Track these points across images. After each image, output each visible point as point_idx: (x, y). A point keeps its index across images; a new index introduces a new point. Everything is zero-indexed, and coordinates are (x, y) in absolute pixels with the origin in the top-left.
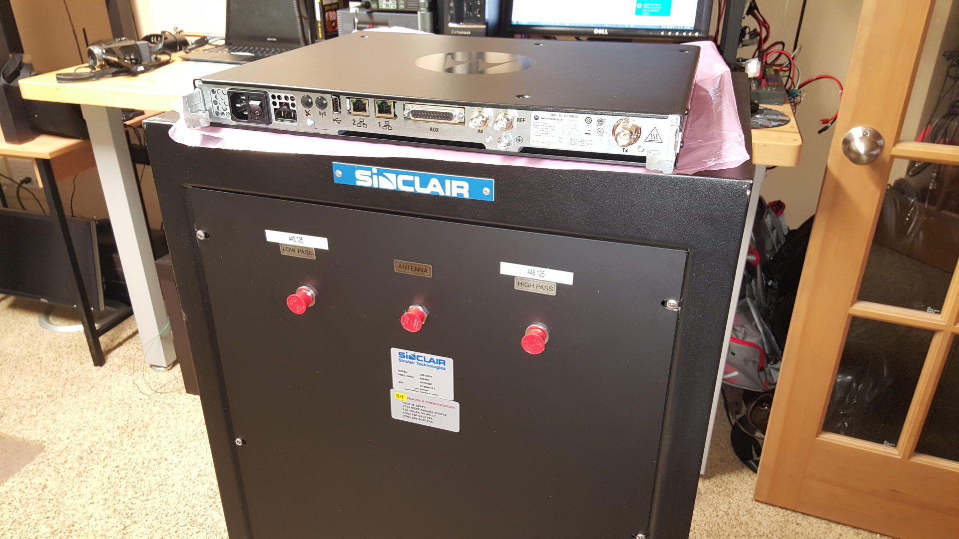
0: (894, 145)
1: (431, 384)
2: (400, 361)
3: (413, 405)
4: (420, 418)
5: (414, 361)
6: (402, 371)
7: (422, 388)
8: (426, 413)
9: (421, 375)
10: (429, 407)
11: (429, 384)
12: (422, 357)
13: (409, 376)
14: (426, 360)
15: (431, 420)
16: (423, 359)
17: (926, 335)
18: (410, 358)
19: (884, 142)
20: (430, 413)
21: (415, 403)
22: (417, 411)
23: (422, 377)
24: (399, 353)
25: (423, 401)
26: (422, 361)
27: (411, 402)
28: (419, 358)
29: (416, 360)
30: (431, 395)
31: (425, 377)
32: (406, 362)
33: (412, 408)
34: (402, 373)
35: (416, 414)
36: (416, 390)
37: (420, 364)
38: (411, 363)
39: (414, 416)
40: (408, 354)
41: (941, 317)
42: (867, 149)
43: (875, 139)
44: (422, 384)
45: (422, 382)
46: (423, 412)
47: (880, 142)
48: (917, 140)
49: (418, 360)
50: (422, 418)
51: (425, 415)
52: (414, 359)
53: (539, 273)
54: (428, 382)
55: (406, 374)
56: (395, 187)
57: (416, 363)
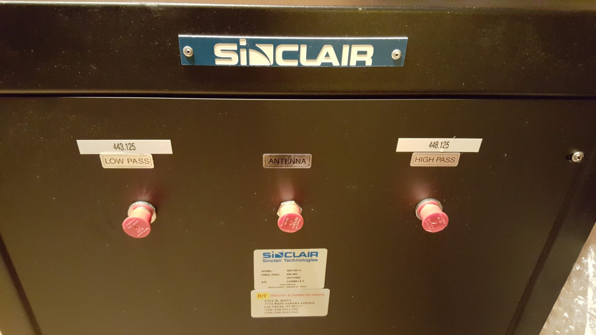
2: (264, 261)
7: (289, 283)
8: (291, 305)
11: (297, 278)
12: (291, 253)
15: (296, 311)
18: (275, 257)
21: (279, 298)
24: (264, 254)
25: (289, 295)
26: (291, 257)
27: (275, 298)
28: (288, 255)
29: (284, 257)
30: (298, 288)
34: (266, 273)
35: (279, 308)
36: (282, 286)
37: (288, 261)
38: (277, 261)
39: (277, 311)
40: (274, 254)
45: (289, 278)
46: (288, 305)
49: (286, 256)
50: (286, 311)
51: (291, 308)
52: (281, 257)
53: (443, 145)
54: (296, 276)
55: (270, 273)
56: (272, 63)
57: (283, 261)
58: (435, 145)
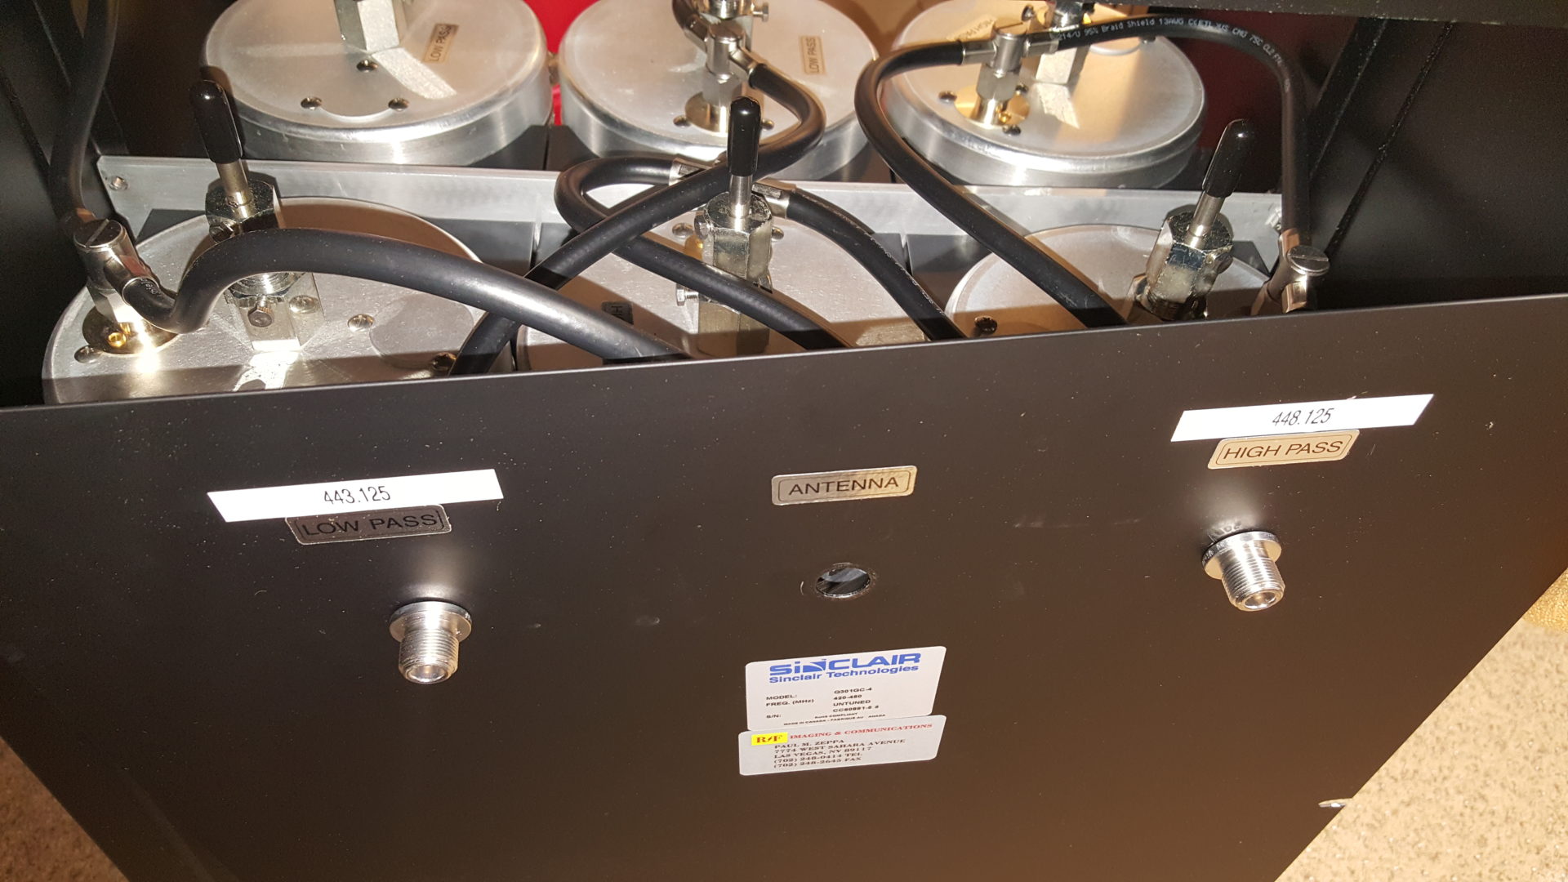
1: (868, 701)
2: (774, 682)
3: (805, 744)
4: (826, 760)
5: (818, 673)
6: (779, 698)
7: (839, 713)
9: (837, 692)
10: (849, 740)
11: (862, 702)
12: (848, 660)
13: (798, 701)
14: (859, 664)
15: (854, 757)
18: (804, 671)
20: (856, 747)
22: (818, 751)
24: (772, 669)
25: (839, 733)
26: (848, 667)
28: (836, 665)
29: (828, 670)
31: (849, 694)
32: (793, 679)
33: (803, 749)
34: (780, 701)
35: (813, 758)
36: (820, 719)
37: (838, 675)
38: (809, 678)
39: (806, 760)
40: (801, 665)
44: (839, 707)
45: (840, 704)
46: (834, 749)
49: (832, 668)
50: (832, 759)
51: (842, 753)
52: (818, 670)
53: (1314, 416)
55: (789, 700)
57: (825, 676)
58: (1289, 419)
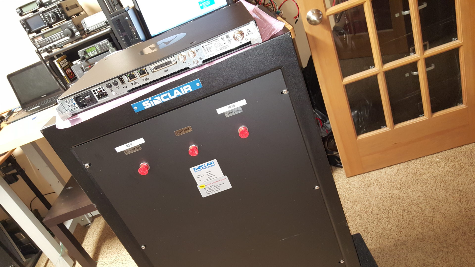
0: (326, 11)
1: (212, 174)
2: (195, 172)
3: (209, 187)
4: (214, 191)
5: (201, 169)
6: (198, 176)
7: (209, 178)
8: (215, 187)
9: (206, 173)
10: (215, 184)
11: (211, 175)
13: (202, 176)
14: (206, 166)
15: (219, 189)
16: (204, 166)
17: (374, 78)
19: (322, 12)
21: (209, 186)
22: (212, 188)
23: (207, 173)
24: (194, 169)
25: (212, 183)
27: (207, 186)
29: (202, 168)
30: (214, 179)
31: (208, 173)
32: (198, 171)
33: (209, 189)
34: (199, 176)
35: (212, 190)
36: (207, 180)
37: (204, 169)
38: (200, 170)
39: (211, 192)
40: (197, 167)
41: (376, 68)
42: (317, 18)
43: (318, 12)
44: (209, 176)
46: (214, 188)
47: (321, 13)
48: (332, 6)
49: (202, 167)
50: (215, 191)
51: (216, 188)
52: (200, 168)
53: (233, 106)
54: (210, 174)
55: (200, 176)
56: (162, 102)
57: (202, 169)
58: (230, 107)
